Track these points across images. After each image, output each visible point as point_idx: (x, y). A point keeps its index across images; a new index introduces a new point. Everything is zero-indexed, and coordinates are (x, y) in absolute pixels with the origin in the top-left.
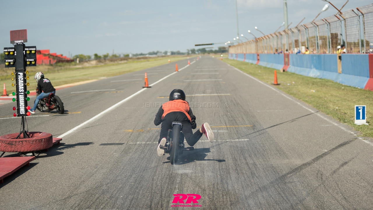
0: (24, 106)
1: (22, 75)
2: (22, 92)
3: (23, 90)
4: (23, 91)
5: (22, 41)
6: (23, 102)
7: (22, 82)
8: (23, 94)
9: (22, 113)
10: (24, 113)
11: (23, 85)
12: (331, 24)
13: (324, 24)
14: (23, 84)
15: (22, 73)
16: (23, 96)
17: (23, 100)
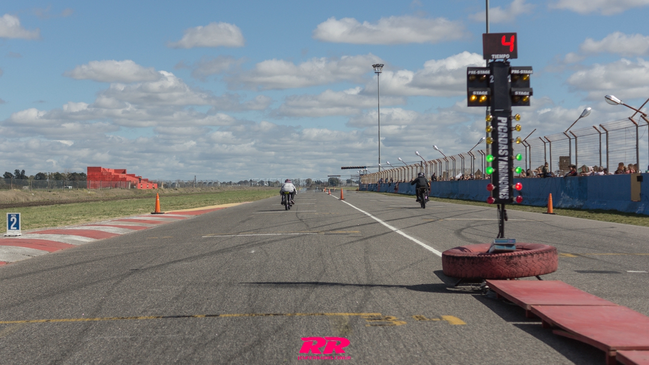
0: (507, 183)
1: (506, 121)
2: (504, 156)
3: (507, 151)
4: (507, 154)
5: (508, 56)
6: (506, 175)
7: (505, 135)
8: (507, 160)
9: (504, 198)
10: (507, 198)
11: (506, 142)
14: (506, 140)
15: (506, 119)
16: (506, 163)
17: (507, 171)
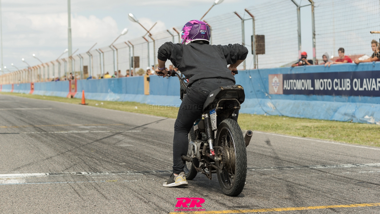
12: (134, 46)
13: (125, 47)
